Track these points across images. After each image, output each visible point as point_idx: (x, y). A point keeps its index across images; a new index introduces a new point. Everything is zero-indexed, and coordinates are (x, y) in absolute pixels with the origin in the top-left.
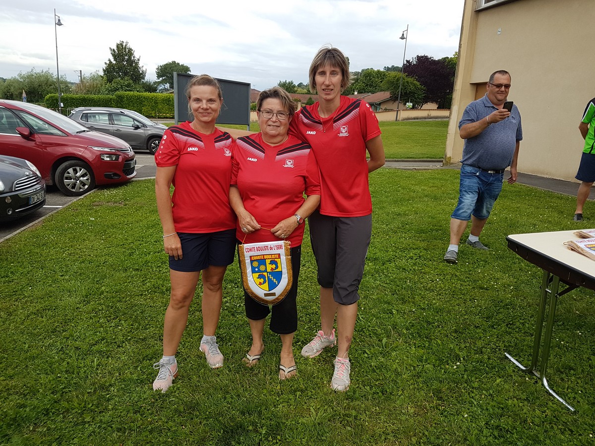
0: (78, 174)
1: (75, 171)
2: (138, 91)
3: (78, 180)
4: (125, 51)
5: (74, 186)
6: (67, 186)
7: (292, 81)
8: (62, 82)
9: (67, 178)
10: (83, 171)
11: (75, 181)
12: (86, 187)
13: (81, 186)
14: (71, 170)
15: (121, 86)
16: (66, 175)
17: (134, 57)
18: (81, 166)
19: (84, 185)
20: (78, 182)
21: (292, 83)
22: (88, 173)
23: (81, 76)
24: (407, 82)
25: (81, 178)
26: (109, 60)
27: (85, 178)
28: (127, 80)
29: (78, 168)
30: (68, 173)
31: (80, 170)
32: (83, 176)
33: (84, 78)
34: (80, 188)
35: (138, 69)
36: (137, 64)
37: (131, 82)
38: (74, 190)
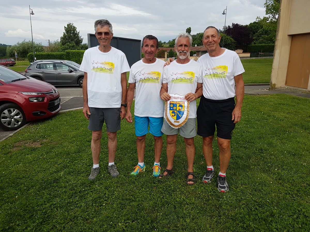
0: (12, 114)
1: (10, 112)
3: (12, 118)
5: (9, 123)
6: (4, 124)
7: (161, 41)
9: (4, 118)
10: (16, 111)
11: (10, 119)
12: (20, 123)
14: (6, 111)
16: (2, 115)
18: (15, 108)
19: (18, 122)
20: (13, 120)
22: (20, 113)
25: (15, 117)
29: (12, 110)
30: (4, 114)
31: (14, 111)
32: (17, 115)
34: (15, 124)
38: (10, 126)
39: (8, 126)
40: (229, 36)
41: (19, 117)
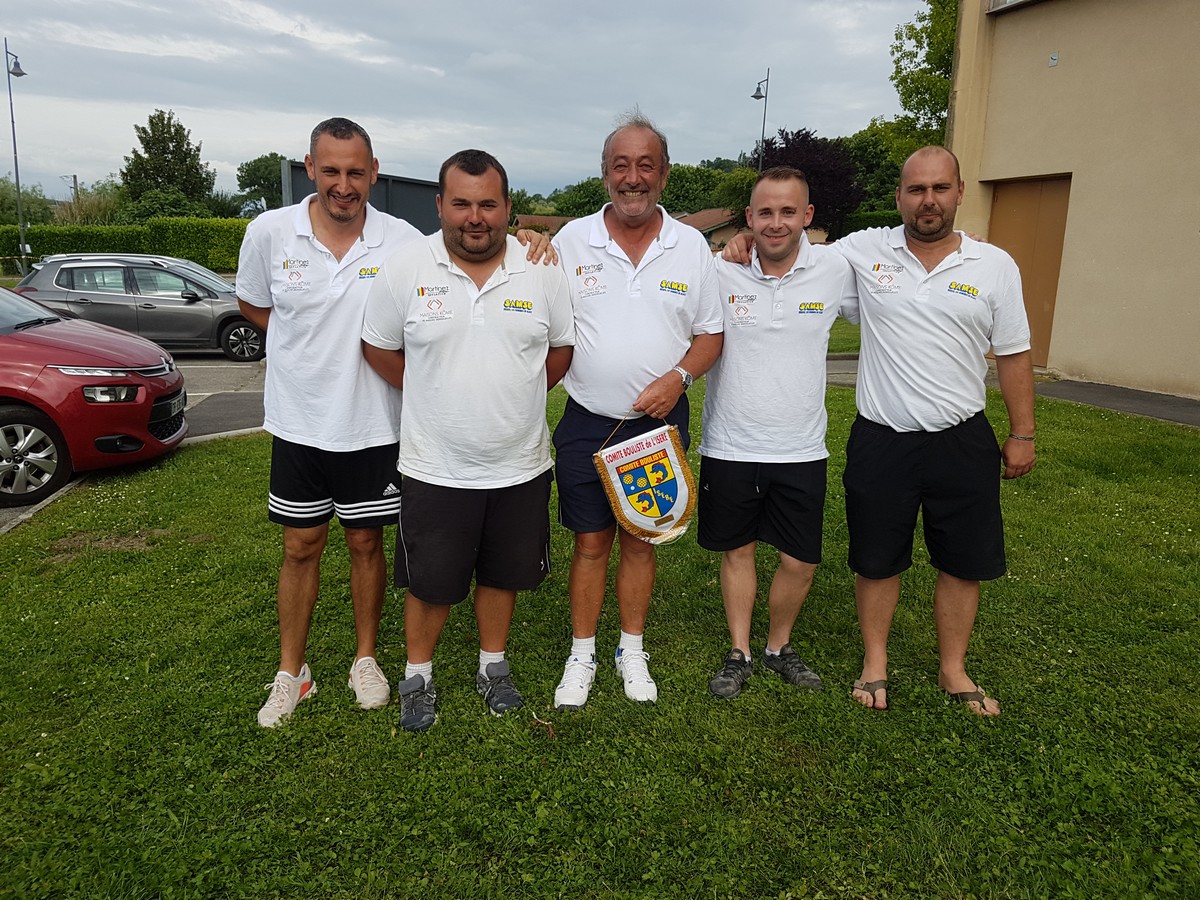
0: (20, 446)
1: (12, 437)
2: (197, 216)
3: (20, 462)
4: (169, 132)
5: (10, 478)
7: (523, 191)
8: (35, 201)
10: (34, 435)
11: (11, 464)
12: (46, 478)
13: (32, 479)
15: (161, 204)
17: (188, 144)
18: (29, 423)
19: (40, 474)
20: (21, 465)
21: (524, 195)
22: (48, 440)
23: (75, 188)
25: (30, 456)
26: (135, 152)
27: (42, 455)
28: (174, 193)
29: (19, 429)
31: (26, 433)
32: (35, 448)
33: (84, 191)
34: (29, 484)
35: (197, 170)
36: (196, 157)
37: (182, 195)
38: (9, 490)
39: (4, 490)
41: (45, 458)
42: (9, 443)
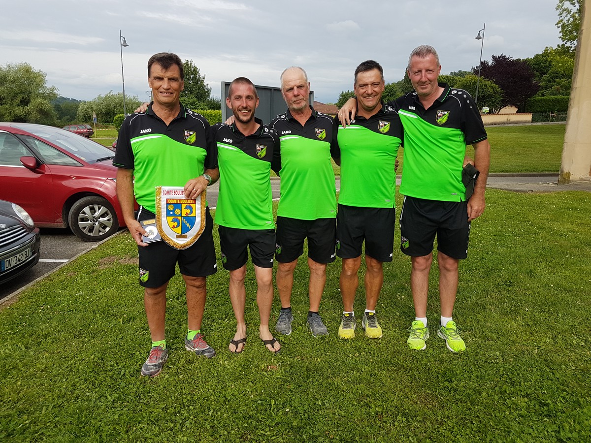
0: (97, 214)
1: (93, 210)
3: (96, 221)
5: (91, 229)
6: (83, 230)
9: (83, 220)
10: (103, 209)
11: (92, 222)
12: (108, 229)
13: (101, 229)
14: (87, 209)
16: (81, 215)
18: (101, 204)
19: (105, 227)
20: (97, 223)
22: (109, 212)
24: (485, 85)
25: (101, 219)
27: (106, 219)
29: (96, 207)
30: (84, 213)
31: (99, 209)
32: (103, 216)
34: (100, 231)
38: (92, 234)
39: (89, 234)
40: (489, 81)
41: (107, 220)
42: (91, 213)
